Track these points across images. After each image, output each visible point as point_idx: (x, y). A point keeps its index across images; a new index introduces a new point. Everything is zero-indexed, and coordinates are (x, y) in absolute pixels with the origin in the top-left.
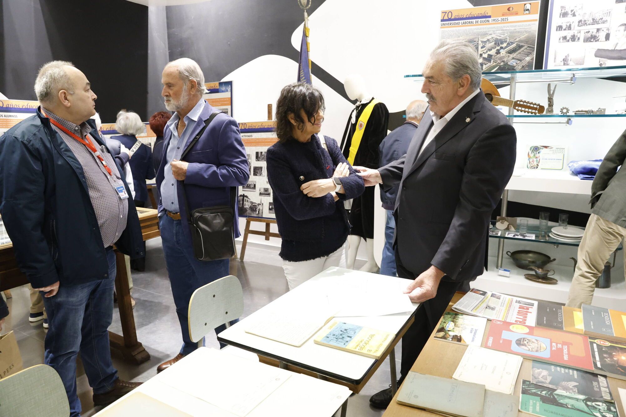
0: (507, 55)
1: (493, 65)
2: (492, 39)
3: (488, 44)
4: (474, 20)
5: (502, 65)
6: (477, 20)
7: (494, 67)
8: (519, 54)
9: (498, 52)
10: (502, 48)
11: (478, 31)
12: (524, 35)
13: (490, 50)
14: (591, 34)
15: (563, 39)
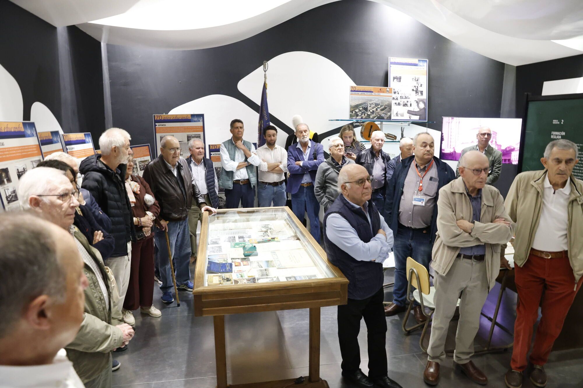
0: (381, 111)
1: (375, 115)
2: (374, 103)
3: (372, 105)
4: (366, 93)
5: (379, 116)
7: (375, 117)
8: (385, 111)
9: (377, 110)
10: (378, 108)
11: (368, 98)
12: (386, 102)
13: (373, 108)
14: (405, 103)
15: (396, 104)
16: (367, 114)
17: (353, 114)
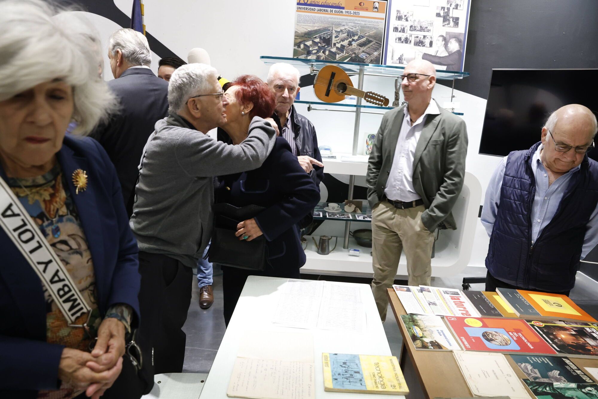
0: (358, 48)
1: (346, 55)
2: (345, 30)
3: (341, 34)
4: (329, 9)
5: (353, 57)
6: (332, 9)
7: (346, 58)
8: (368, 48)
9: (350, 44)
10: (353, 40)
11: (332, 20)
12: (373, 31)
13: (343, 40)
14: (419, 39)
15: (398, 40)
16: (330, 51)
17: (300, 49)
